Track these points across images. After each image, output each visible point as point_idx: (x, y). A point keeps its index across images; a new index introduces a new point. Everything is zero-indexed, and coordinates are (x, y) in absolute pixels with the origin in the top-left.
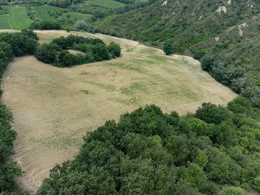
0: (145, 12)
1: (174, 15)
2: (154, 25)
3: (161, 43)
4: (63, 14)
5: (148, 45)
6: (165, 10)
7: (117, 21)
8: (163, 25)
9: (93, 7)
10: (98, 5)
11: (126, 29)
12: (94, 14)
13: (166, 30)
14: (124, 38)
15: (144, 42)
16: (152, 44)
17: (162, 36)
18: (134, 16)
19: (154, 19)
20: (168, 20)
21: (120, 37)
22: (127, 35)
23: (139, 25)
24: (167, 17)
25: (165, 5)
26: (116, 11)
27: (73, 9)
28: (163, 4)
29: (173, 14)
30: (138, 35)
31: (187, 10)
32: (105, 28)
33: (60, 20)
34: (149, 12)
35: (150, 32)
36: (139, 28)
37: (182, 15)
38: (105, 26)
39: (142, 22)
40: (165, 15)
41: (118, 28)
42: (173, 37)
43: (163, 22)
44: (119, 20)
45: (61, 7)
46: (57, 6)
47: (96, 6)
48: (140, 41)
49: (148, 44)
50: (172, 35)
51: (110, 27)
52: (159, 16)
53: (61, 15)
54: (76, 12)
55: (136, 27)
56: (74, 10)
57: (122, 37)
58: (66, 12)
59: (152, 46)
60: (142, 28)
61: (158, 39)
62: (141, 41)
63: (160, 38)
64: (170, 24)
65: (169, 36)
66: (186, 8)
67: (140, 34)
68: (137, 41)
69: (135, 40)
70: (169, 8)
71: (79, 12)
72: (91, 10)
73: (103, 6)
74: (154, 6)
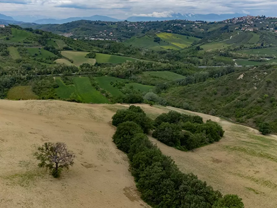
0: (218, 85)
1: (256, 90)
2: (233, 99)
3: (249, 120)
4: (126, 85)
5: (233, 122)
6: (243, 84)
7: (186, 94)
8: (245, 100)
9: (152, 79)
10: (157, 76)
11: (199, 102)
12: (158, 85)
13: (250, 106)
14: (200, 112)
15: (226, 118)
16: (238, 121)
17: (246, 112)
18: (206, 89)
19: (231, 93)
20: (250, 95)
21: (195, 111)
22: (202, 109)
23: (215, 99)
24: (247, 92)
25: (241, 78)
26: (179, 83)
27: (133, 80)
28: (239, 78)
29: (254, 89)
30: (216, 109)
31: (270, 85)
32: (174, 100)
33: (125, 91)
34: (224, 85)
35: (231, 107)
36: (216, 102)
37: (266, 90)
38: (174, 99)
39: (217, 96)
40: (244, 90)
41: (191, 102)
42: (261, 114)
43: (244, 97)
44: (189, 93)
45: (122, 78)
46: (118, 77)
47: (156, 77)
48: (220, 116)
49: (231, 120)
50: (260, 111)
51: (181, 100)
52: (236, 90)
53: (124, 86)
54: (136, 83)
55: (211, 101)
56: (135, 81)
57: (196, 112)
58: (128, 83)
59: (238, 122)
60: (219, 102)
61: (243, 116)
62: (222, 116)
63: (245, 115)
64: (254, 100)
65: (255, 112)
66: (269, 82)
67: (218, 109)
68: (217, 116)
69: (214, 115)
70: (247, 81)
71: (140, 83)
72: (150, 81)
73: (162, 77)
74: (229, 80)
